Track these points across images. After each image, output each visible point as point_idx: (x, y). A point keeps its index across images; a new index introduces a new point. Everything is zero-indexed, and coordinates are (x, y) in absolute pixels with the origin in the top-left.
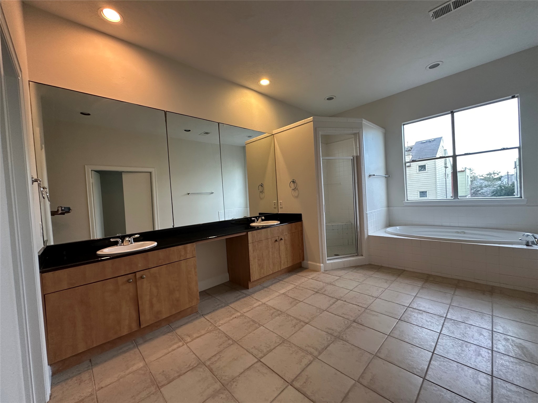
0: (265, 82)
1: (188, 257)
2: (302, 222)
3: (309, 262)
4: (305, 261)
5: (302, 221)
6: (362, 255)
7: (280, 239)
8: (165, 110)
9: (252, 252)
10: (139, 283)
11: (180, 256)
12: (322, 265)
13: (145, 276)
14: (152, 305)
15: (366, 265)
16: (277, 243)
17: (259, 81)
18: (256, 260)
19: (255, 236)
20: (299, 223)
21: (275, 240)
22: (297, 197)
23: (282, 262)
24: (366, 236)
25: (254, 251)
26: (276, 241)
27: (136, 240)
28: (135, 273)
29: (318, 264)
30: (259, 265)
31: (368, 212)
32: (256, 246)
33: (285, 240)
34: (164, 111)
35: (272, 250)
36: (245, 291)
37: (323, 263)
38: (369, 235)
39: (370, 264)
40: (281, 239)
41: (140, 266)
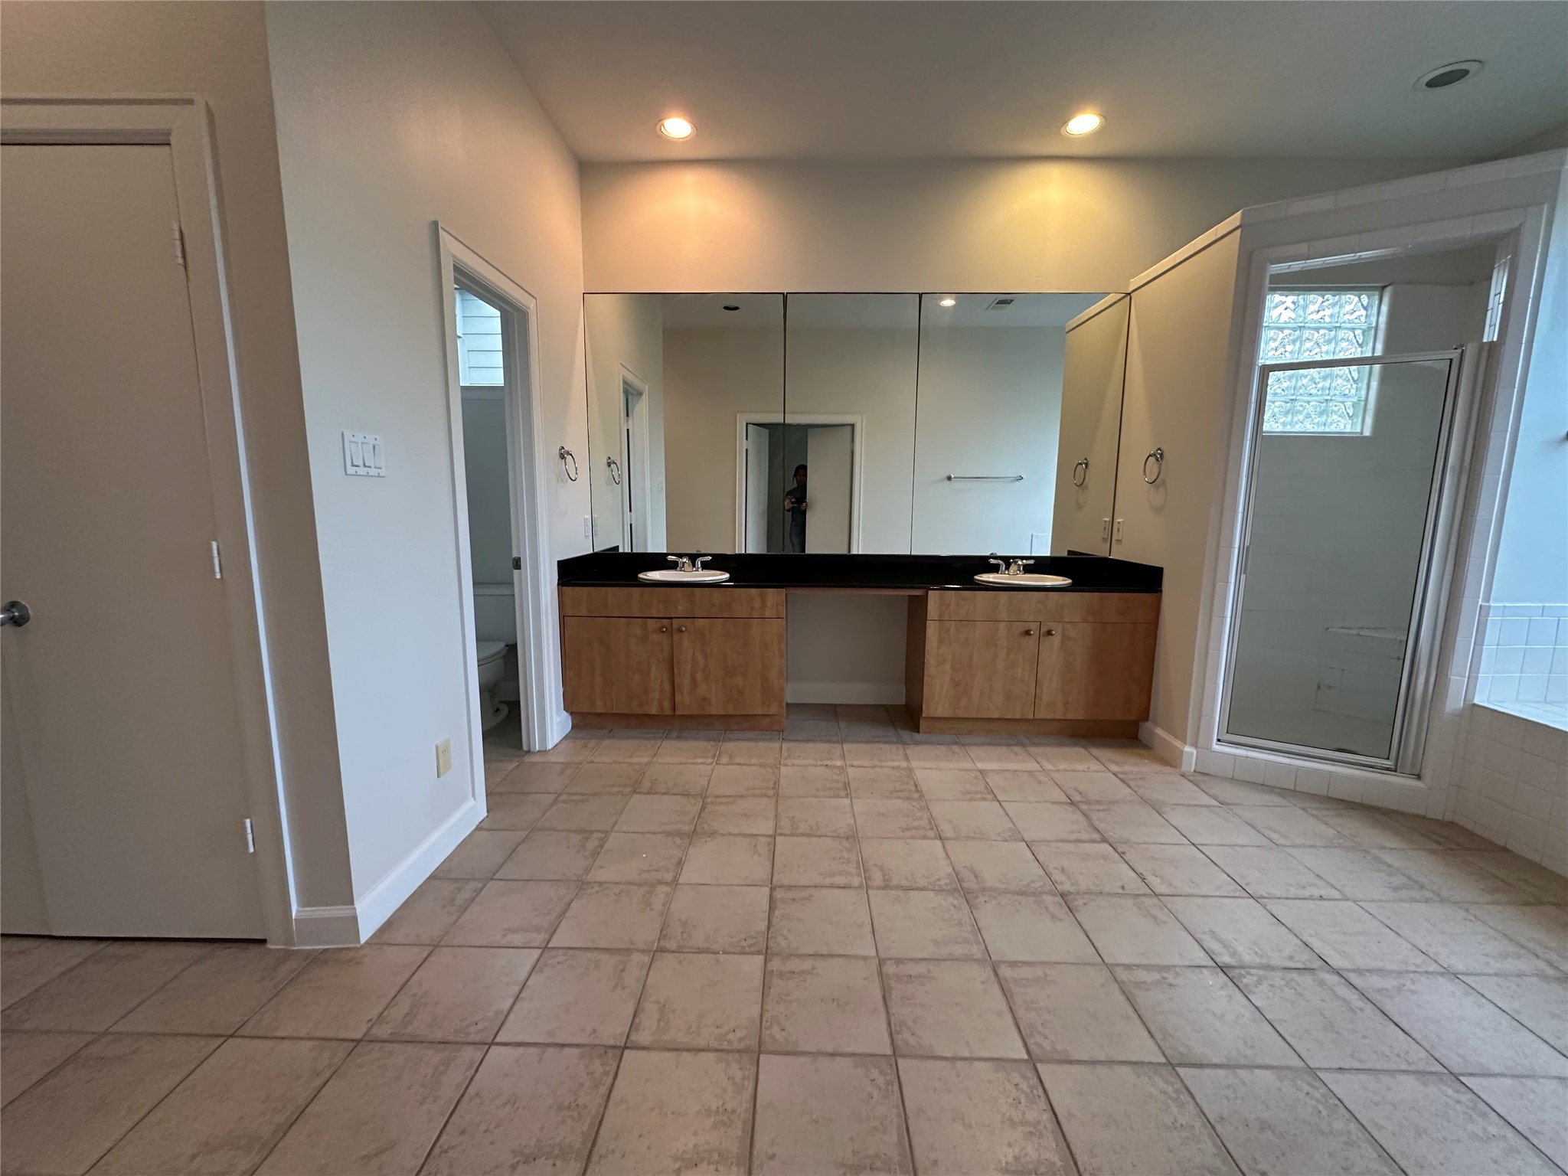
0: (1084, 123)
1: (767, 615)
2: (1161, 596)
3: (1159, 731)
4: (1148, 725)
5: (1161, 591)
6: (1419, 777)
7: (1044, 629)
8: (785, 291)
9: (935, 644)
10: (676, 637)
11: (752, 610)
12: (1187, 749)
13: (684, 629)
14: (694, 684)
15: (1424, 817)
16: (1031, 642)
17: (1066, 122)
18: (947, 667)
19: (949, 605)
20: (1147, 597)
21: (1023, 630)
22: (1158, 510)
23: (1041, 699)
24: (1454, 702)
25: (941, 642)
26: (1027, 633)
27: (705, 566)
28: (671, 618)
29: (1178, 744)
30: (956, 684)
31: (1492, 604)
32: (952, 631)
33: (1065, 638)
34: (783, 294)
35: (1008, 655)
36: (906, 734)
37: (1195, 745)
38: (1477, 701)
39: (1451, 824)
40: (1049, 633)
41: (681, 609)
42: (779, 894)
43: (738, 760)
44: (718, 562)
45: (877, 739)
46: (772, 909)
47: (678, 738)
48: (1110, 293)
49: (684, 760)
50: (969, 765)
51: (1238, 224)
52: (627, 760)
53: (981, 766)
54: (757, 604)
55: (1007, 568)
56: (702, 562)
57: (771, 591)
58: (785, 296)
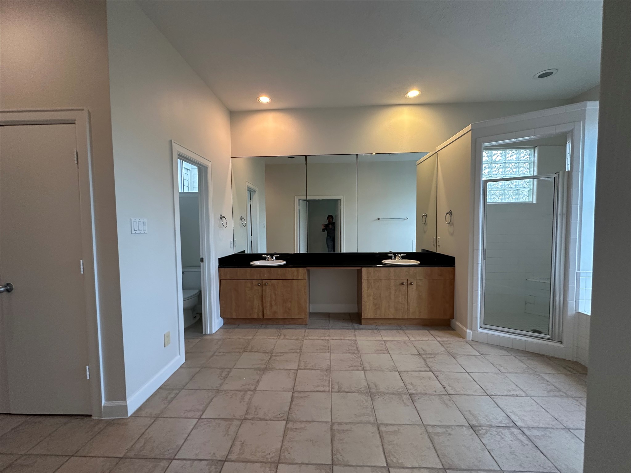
0: (413, 93)
1: (299, 278)
2: (455, 268)
3: (458, 323)
4: (453, 320)
5: (455, 266)
6: (561, 342)
7: (409, 282)
8: (306, 155)
9: (366, 289)
10: (264, 287)
11: (294, 276)
12: (468, 331)
13: (267, 284)
14: (271, 306)
15: (565, 360)
16: (404, 288)
18: (371, 298)
19: (371, 273)
20: (449, 269)
21: (401, 283)
22: (452, 234)
23: (409, 310)
24: (571, 312)
25: (368, 288)
26: (402, 284)
28: (262, 280)
29: (465, 329)
30: (375, 305)
32: (372, 284)
33: (418, 286)
35: (395, 293)
36: (356, 326)
37: (471, 329)
40: (411, 284)
41: (266, 276)
42: (296, 395)
43: (287, 337)
44: (282, 257)
45: (344, 328)
46: (292, 401)
47: (265, 328)
48: (429, 152)
49: (266, 337)
50: (380, 338)
51: (470, 129)
52: (243, 338)
53: (385, 339)
54: (295, 274)
55: (395, 257)
56: (276, 257)
57: (301, 268)
58: (306, 157)
